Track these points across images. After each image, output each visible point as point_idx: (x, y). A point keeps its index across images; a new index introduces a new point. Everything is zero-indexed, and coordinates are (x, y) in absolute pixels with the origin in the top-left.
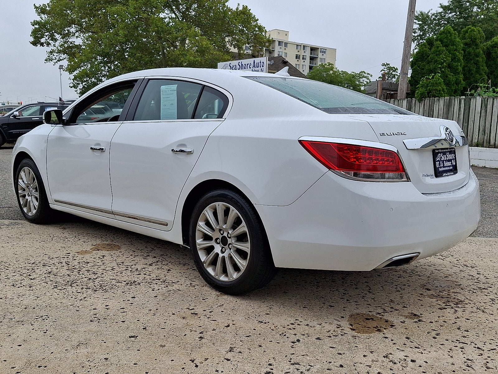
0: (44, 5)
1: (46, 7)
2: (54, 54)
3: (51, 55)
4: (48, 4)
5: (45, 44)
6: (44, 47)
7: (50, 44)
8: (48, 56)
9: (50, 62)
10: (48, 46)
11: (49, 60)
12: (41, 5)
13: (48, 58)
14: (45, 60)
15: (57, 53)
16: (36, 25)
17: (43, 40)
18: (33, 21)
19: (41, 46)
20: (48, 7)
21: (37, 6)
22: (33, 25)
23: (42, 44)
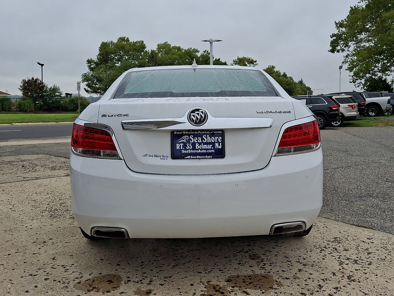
0: (342, 20)
1: (343, 22)
2: (349, 58)
3: (347, 58)
4: (345, 19)
5: (340, 51)
6: (340, 53)
7: (344, 50)
8: (344, 60)
9: (346, 64)
10: (342, 52)
11: (345, 62)
12: (339, 21)
13: (344, 61)
14: (342, 63)
15: (351, 56)
16: (334, 37)
17: (338, 48)
18: (332, 34)
19: (338, 53)
20: (345, 22)
21: (337, 22)
22: (332, 38)
23: (338, 51)
